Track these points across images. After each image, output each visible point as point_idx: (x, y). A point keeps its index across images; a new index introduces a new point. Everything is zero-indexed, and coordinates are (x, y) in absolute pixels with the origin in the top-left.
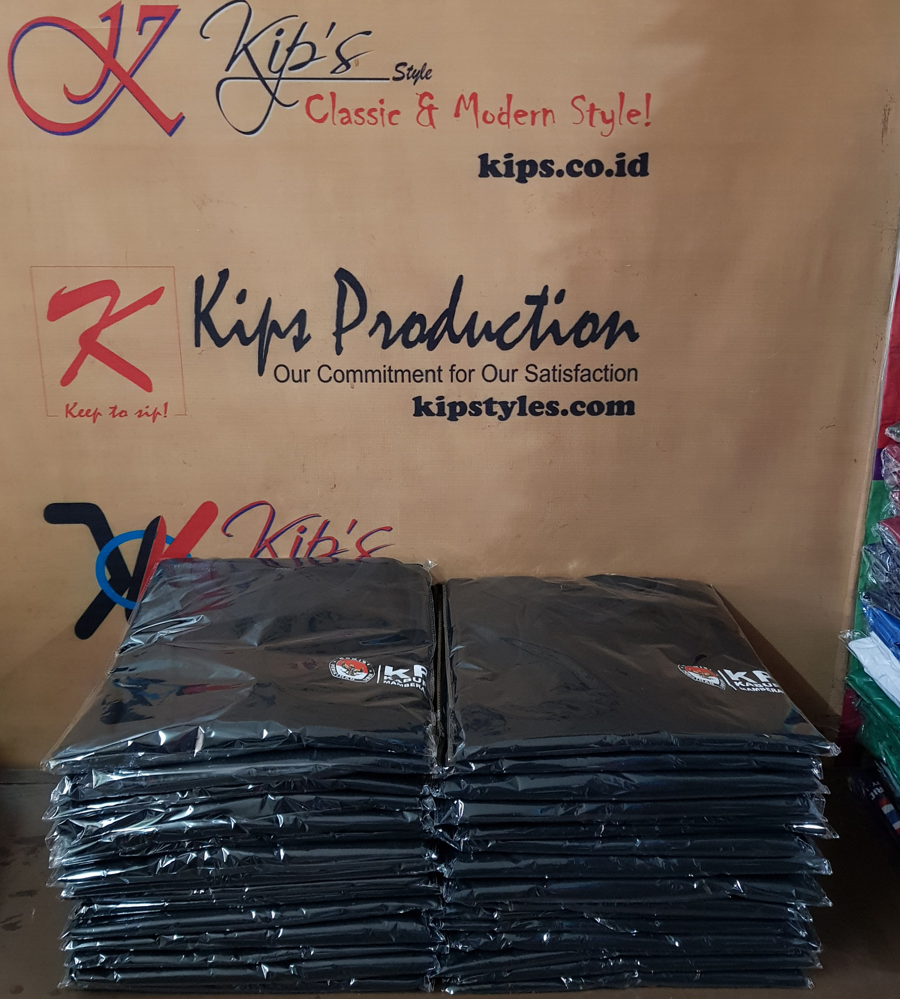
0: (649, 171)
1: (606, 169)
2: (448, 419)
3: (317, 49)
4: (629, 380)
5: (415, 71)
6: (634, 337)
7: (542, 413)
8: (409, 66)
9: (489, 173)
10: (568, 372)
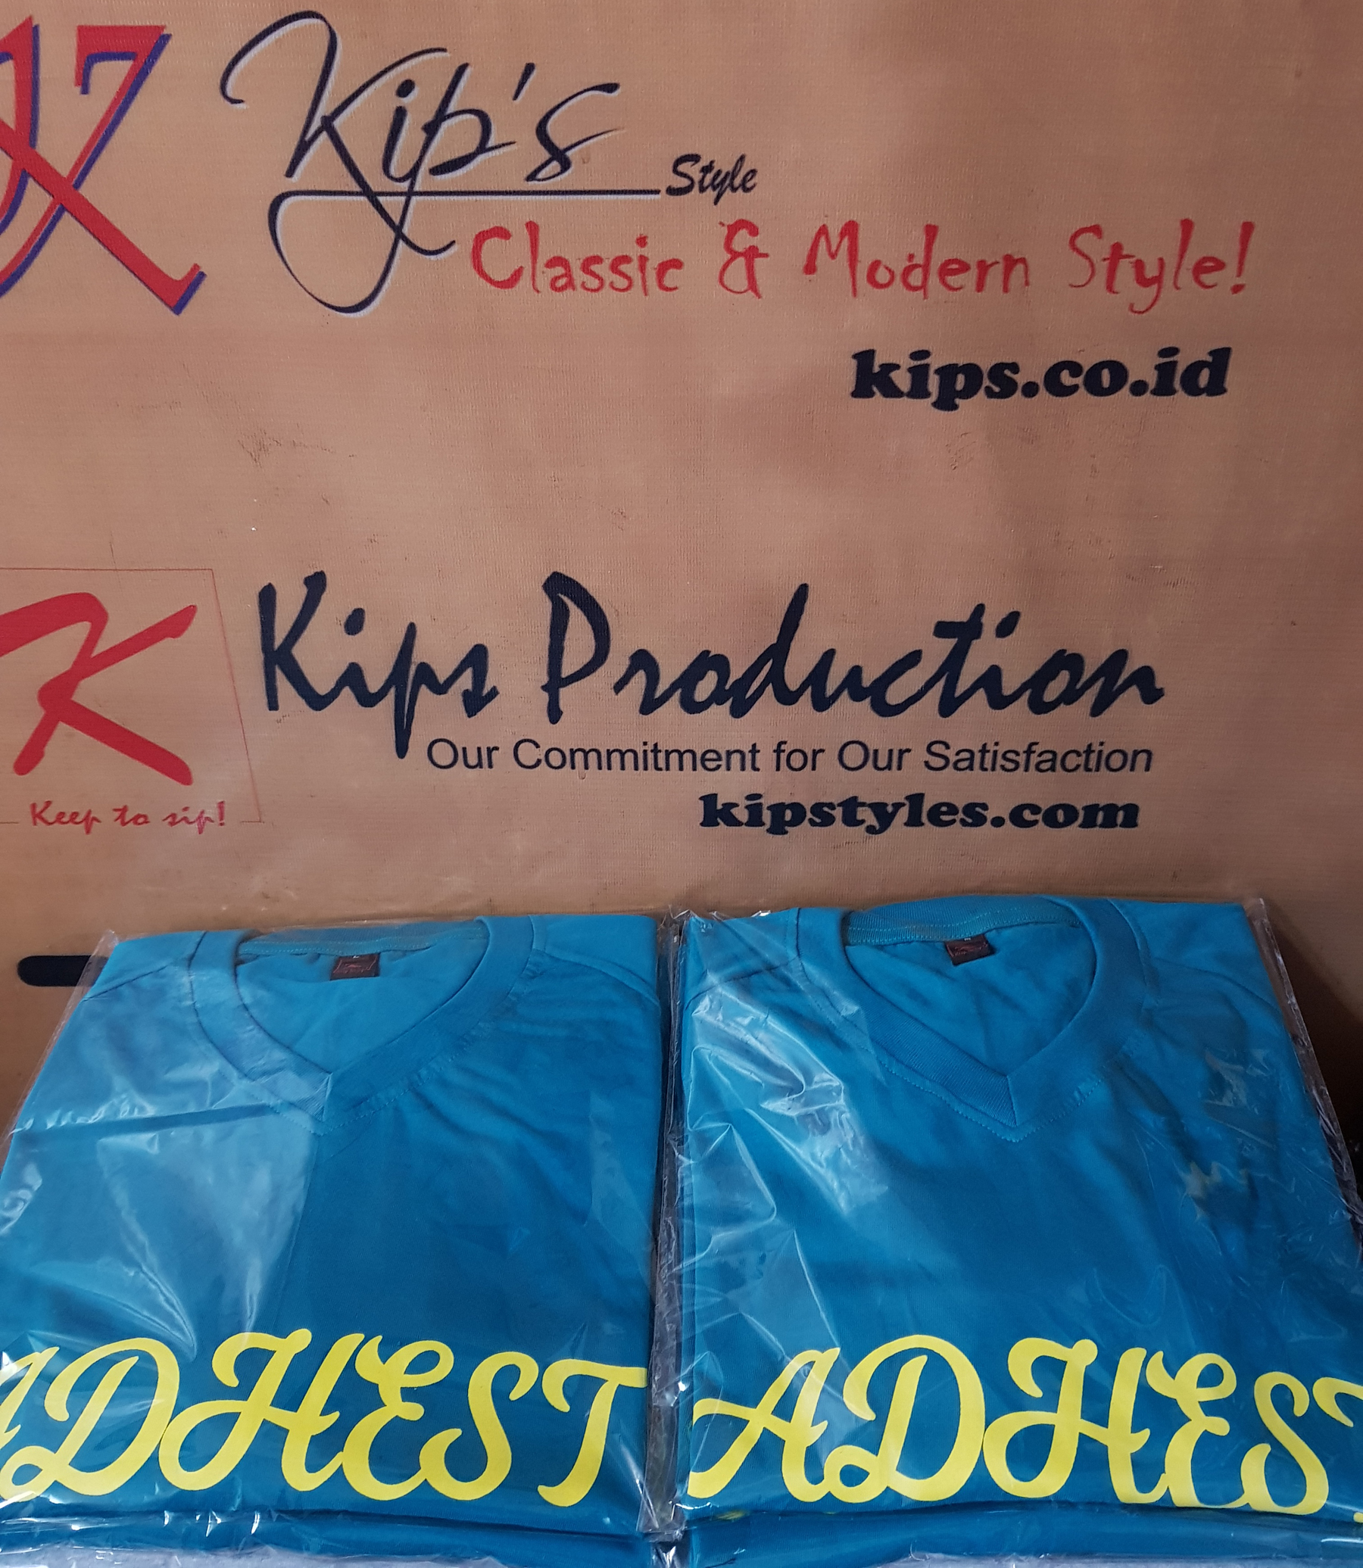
0: (1227, 385)
1: (1131, 379)
2: (768, 831)
3: (494, 128)
4: (1132, 769)
5: (719, 172)
6: (1151, 694)
7: (954, 821)
8: (704, 162)
9: (875, 389)
10: (1009, 756)
